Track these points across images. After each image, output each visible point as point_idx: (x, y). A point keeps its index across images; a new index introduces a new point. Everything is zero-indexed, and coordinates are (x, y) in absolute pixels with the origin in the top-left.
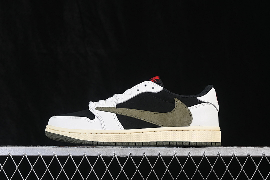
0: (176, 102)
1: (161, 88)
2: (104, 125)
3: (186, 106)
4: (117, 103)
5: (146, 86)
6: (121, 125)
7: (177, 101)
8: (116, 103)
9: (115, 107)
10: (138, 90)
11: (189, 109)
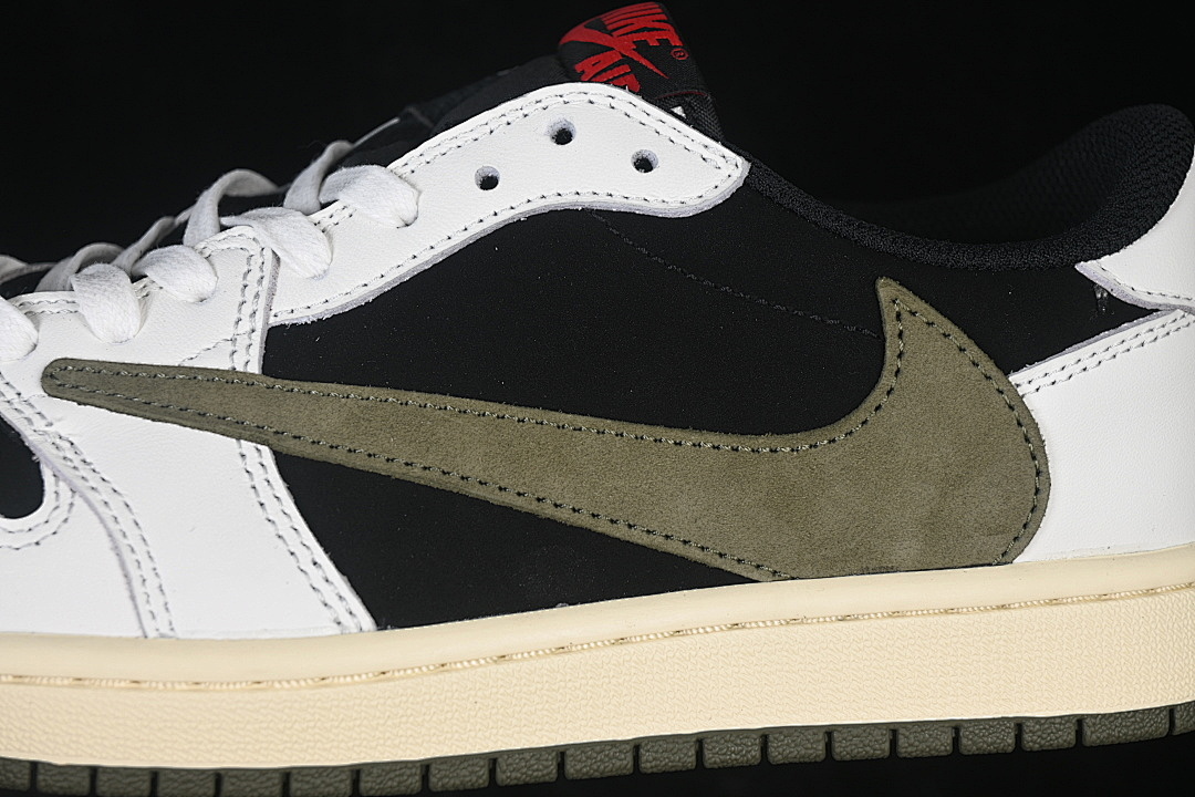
0: (890, 328)
1: (728, 169)
2: (152, 582)
3: (988, 366)
4: (273, 322)
5: (563, 137)
6: (341, 584)
7: (898, 316)
8: (260, 316)
9: (255, 368)
10: (489, 183)
11: (1020, 391)
